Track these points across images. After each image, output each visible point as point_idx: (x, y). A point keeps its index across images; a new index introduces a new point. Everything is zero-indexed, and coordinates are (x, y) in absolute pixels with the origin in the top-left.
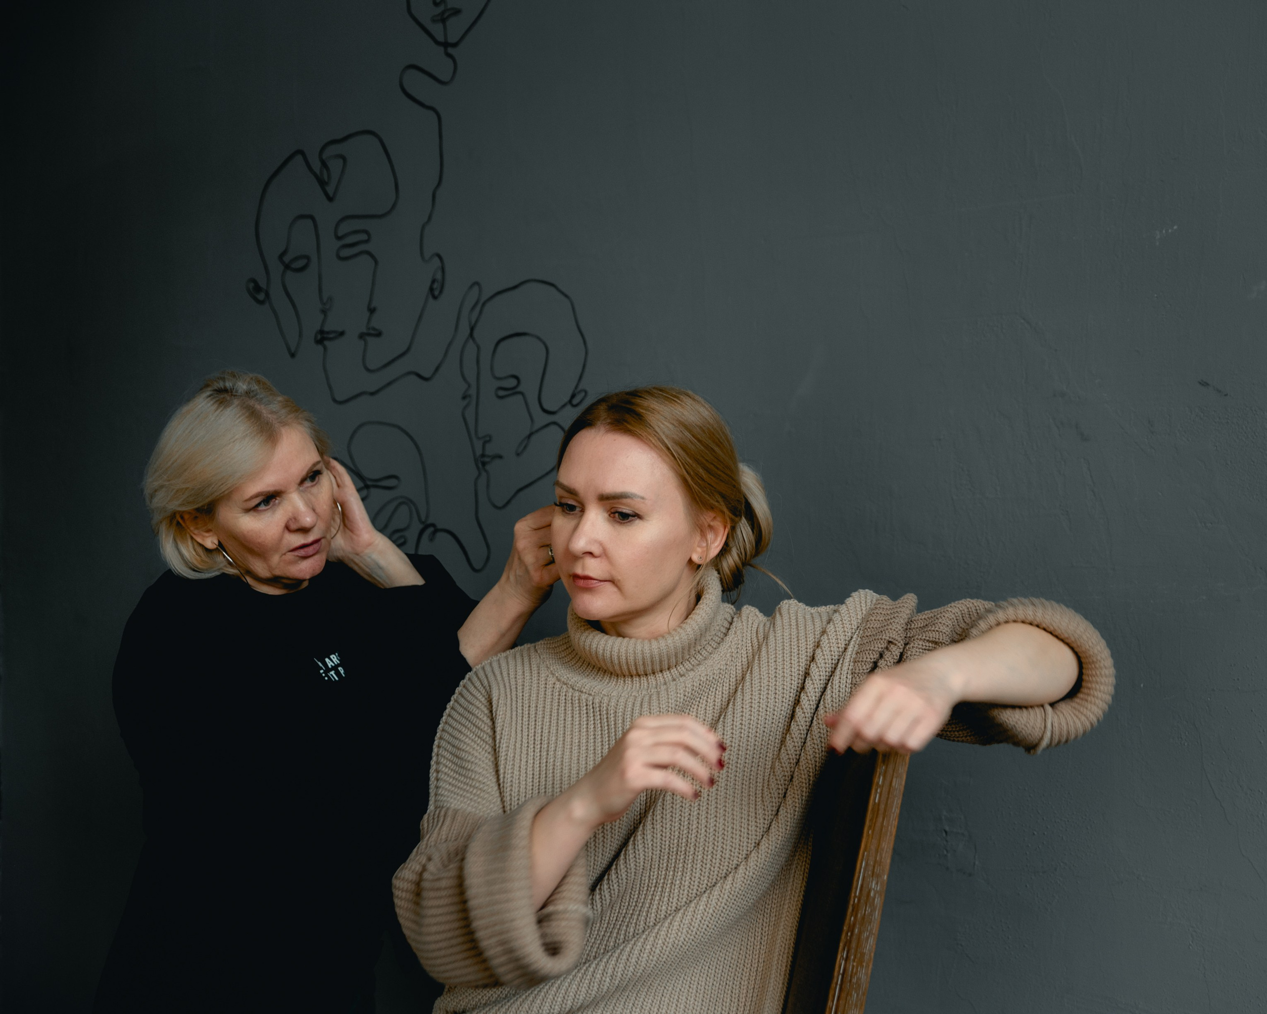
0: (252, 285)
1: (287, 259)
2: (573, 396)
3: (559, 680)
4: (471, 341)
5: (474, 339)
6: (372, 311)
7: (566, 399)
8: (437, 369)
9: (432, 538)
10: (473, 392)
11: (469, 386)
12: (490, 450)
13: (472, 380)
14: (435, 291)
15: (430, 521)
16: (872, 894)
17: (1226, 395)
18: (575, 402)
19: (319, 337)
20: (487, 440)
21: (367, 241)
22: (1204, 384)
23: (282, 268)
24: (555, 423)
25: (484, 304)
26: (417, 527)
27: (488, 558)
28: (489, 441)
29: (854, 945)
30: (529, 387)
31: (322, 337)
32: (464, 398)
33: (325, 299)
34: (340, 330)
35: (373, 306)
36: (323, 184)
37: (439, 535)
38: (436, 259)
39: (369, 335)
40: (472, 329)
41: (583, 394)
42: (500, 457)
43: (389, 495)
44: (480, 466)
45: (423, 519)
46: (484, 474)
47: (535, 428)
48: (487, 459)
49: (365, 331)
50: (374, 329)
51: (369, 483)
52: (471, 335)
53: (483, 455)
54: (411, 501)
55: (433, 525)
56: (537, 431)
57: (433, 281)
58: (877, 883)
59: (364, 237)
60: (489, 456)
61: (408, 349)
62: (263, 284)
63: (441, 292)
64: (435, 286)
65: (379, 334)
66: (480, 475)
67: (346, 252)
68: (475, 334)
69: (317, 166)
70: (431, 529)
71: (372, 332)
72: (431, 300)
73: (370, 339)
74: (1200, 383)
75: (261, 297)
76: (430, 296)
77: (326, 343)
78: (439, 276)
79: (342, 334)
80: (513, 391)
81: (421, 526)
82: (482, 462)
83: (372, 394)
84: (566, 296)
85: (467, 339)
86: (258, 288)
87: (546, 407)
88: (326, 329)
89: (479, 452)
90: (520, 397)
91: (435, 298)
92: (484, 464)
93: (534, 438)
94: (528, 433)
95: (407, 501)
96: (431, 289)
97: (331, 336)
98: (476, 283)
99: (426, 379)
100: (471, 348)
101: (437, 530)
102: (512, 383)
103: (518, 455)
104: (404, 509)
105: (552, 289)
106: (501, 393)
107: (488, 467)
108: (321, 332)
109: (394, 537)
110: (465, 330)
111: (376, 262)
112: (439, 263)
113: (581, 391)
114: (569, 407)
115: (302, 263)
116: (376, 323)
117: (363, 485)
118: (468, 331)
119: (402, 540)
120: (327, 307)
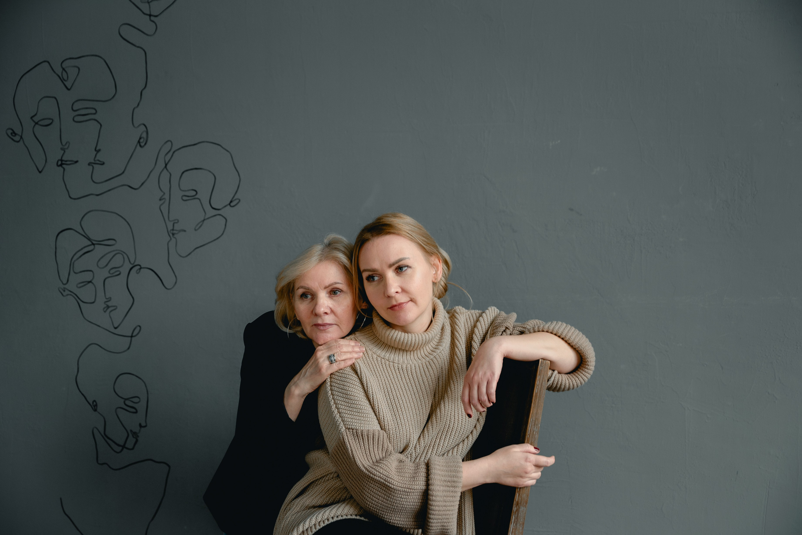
0: (10, 132)
1: (36, 119)
2: (231, 202)
4: (165, 170)
5: (167, 169)
6: (98, 151)
7: (228, 202)
8: (142, 184)
9: (138, 272)
10: (167, 196)
11: (164, 194)
12: (178, 227)
13: (167, 191)
14: (141, 143)
17: (583, 215)
18: (232, 204)
19: (60, 163)
20: (176, 222)
21: (95, 114)
22: (571, 210)
23: (33, 124)
24: (220, 215)
25: (174, 152)
26: (128, 266)
27: (176, 283)
30: (204, 196)
31: (61, 163)
32: (160, 200)
33: (64, 143)
34: (76, 160)
36: (62, 80)
37: (143, 270)
40: (166, 165)
41: (238, 201)
42: (185, 231)
44: (171, 235)
45: (132, 262)
46: (173, 240)
47: (207, 217)
48: (174, 232)
51: (94, 242)
52: (166, 167)
53: (173, 230)
56: (208, 218)
57: (140, 138)
60: (176, 230)
61: (123, 172)
64: (141, 140)
66: (171, 240)
67: (78, 119)
68: (168, 167)
69: (59, 71)
70: (139, 267)
75: (17, 138)
76: (138, 145)
77: (64, 166)
78: (144, 135)
79: (77, 162)
80: (193, 197)
82: (172, 233)
83: (97, 195)
84: (227, 151)
85: (163, 170)
86: (14, 133)
87: (213, 206)
88: (63, 159)
89: (170, 227)
90: (197, 201)
91: (141, 146)
92: (173, 234)
93: (205, 221)
94: (203, 219)
95: (122, 253)
96: (139, 142)
97: (68, 163)
100: (165, 174)
102: (193, 193)
103: (195, 230)
104: (119, 257)
105: (219, 147)
106: (185, 198)
107: (175, 236)
108: (62, 160)
109: (112, 271)
110: (161, 164)
111: (101, 125)
112: (145, 129)
113: (236, 199)
114: (229, 206)
115: (48, 122)
116: (100, 157)
117: (90, 243)
118: (164, 165)
119: (118, 273)
120: (66, 147)
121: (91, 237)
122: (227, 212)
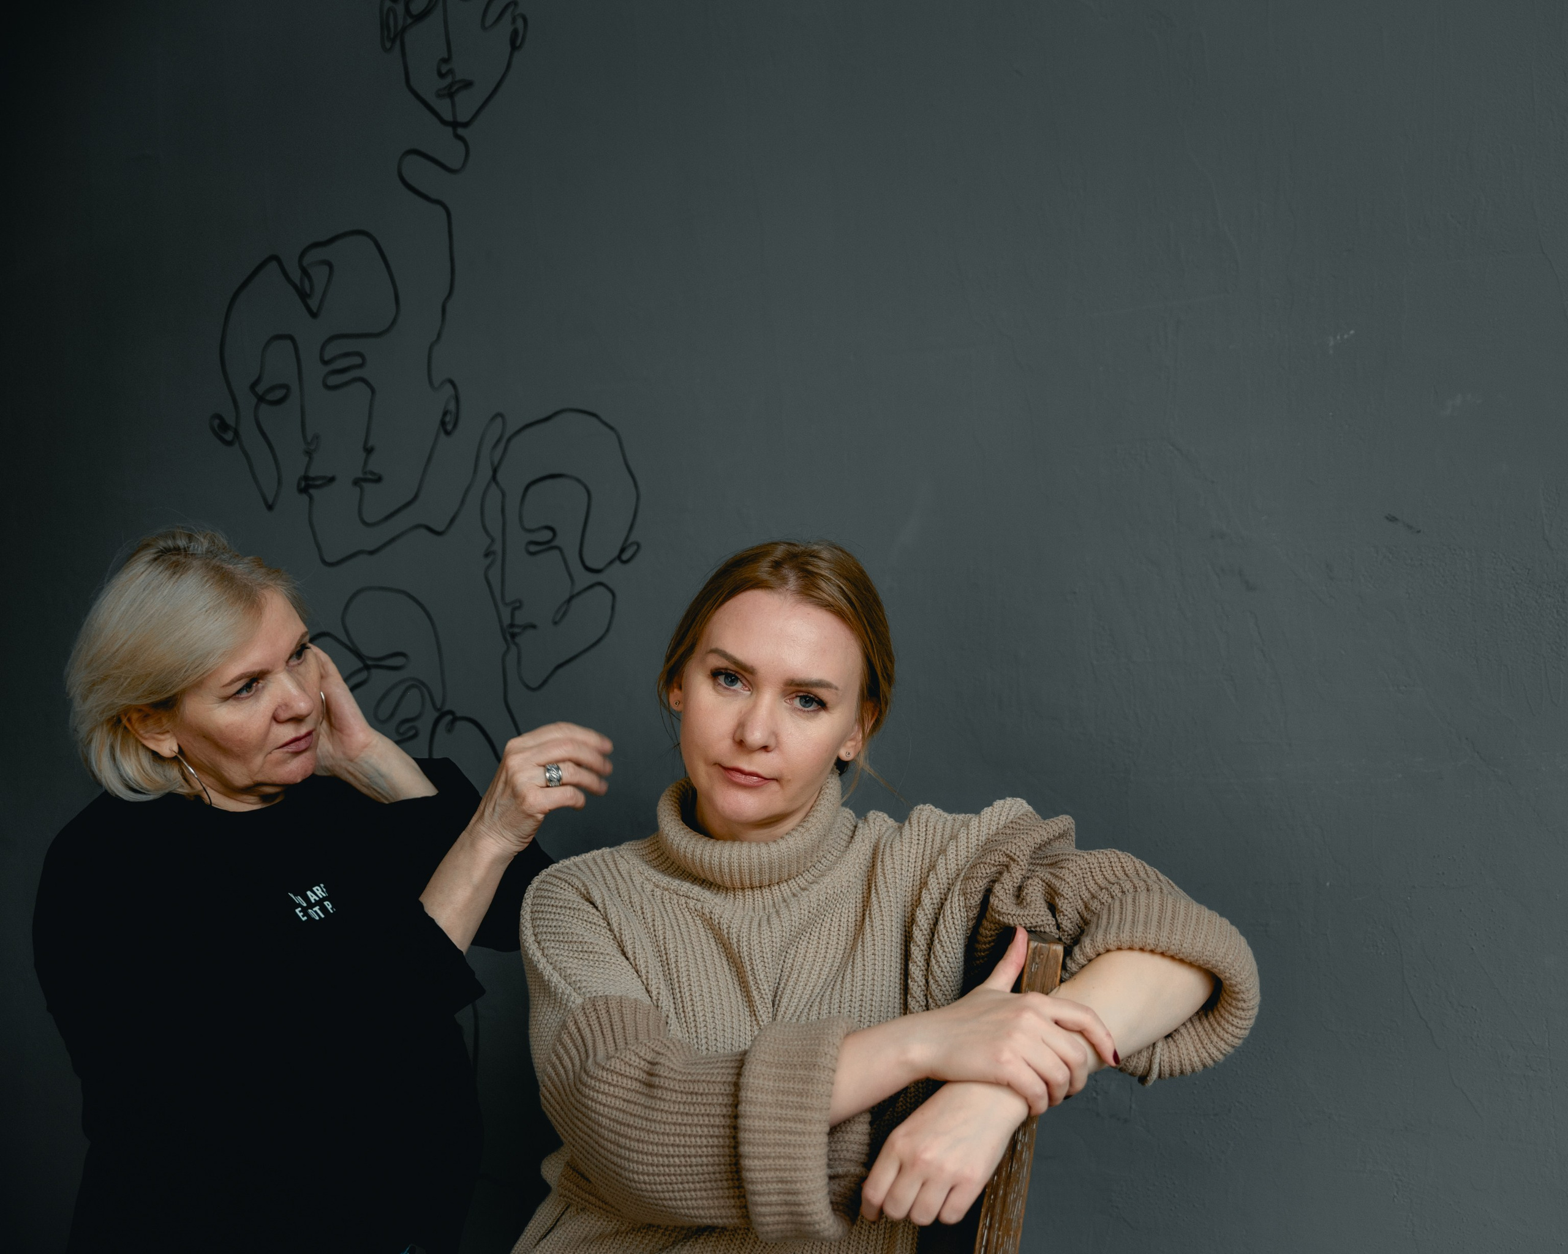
0: (216, 422)
1: (260, 389)
2: (623, 550)
3: (657, 886)
4: (493, 485)
5: (497, 484)
6: (369, 451)
7: (616, 553)
8: (452, 521)
9: (450, 729)
10: (497, 547)
11: (493, 541)
12: (521, 618)
13: (497, 535)
14: (447, 425)
15: (446, 708)
16: (1019, 1147)
17: (1419, 532)
18: (625, 557)
19: (303, 484)
20: (517, 606)
21: (361, 366)
22: (1392, 519)
23: (254, 400)
24: (600, 584)
25: (509, 440)
26: (430, 715)
28: (519, 608)
29: (998, 1210)
30: (568, 540)
31: (307, 485)
32: (487, 555)
33: (309, 438)
34: (330, 475)
35: (370, 444)
36: (304, 296)
37: (460, 724)
38: (449, 387)
39: (365, 480)
40: (495, 471)
41: (635, 547)
42: (534, 627)
43: (395, 676)
44: (509, 638)
45: (439, 704)
46: (513, 649)
47: (576, 590)
48: (516, 630)
49: (361, 475)
50: (372, 473)
51: (369, 663)
52: (494, 478)
53: (512, 625)
54: (423, 684)
55: (451, 712)
56: (579, 593)
57: (445, 413)
58: (1025, 1134)
59: (357, 360)
60: (518, 626)
61: (416, 497)
62: (231, 421)
63: (455, 425)
64: (448, 419)
65: (379, 479)
66: (508, 648)
67: (334, 380)
68: (499, 477)
69: (296, 275)
70: (449, 718)
71: (370, 477)
72: (442, 435)
73: (365, 485)
74: (1387, 518)
75: (229, 436)
76: (442, 432)
77: (312, 491)
78: (452, 406)
79: (332, 479)
80: (548, 546)
81: (436, 714)
82: (511, 634)
83: (372, 553)
84: (611, 428)
85: (489, 483)
86: (224, 426)
87: (589, 564)
88: (312, 474)
89: (507, 621)
90: (556, 553)
91: (448, 433)
92: (513, 636)
93: (574, 602)
94: (567, 596)
95: (418, 684)
96: (443, 423)
97: (319, 482)
98: (499, 415)
99: (439, 533)
100: (494, 493)
101: (455, 719)
102: (546, 535)
103: (555, 623)
104: (414, 694)
105: (594, 420)
106: (533, 548)
107: (518, 640)
108: (306, 478)
109: (402, 729)
110: (486, 472)
111: (373, 391)
112: (451, 391)
113: (632, 543)
114: (617, 563)
115: (279, 394)
116: (374, 465)
117: (361, 665)
118: (490, 473)
119: (411, 733)
120: (312, 447)
121: (365, 651)
122: (615, 575)
